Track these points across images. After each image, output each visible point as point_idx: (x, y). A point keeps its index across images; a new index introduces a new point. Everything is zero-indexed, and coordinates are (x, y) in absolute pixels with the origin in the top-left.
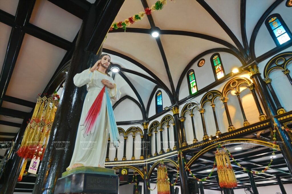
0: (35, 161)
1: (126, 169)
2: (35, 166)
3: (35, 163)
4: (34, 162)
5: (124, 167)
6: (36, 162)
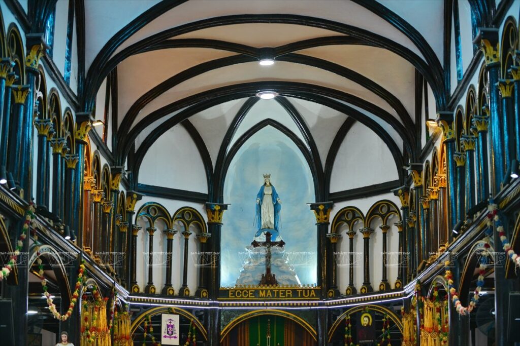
0: (169, 324)
1: (369, 312)
2: (172, 332)
3: (170, 328)
4: (168, 326)
6: (172, 324)
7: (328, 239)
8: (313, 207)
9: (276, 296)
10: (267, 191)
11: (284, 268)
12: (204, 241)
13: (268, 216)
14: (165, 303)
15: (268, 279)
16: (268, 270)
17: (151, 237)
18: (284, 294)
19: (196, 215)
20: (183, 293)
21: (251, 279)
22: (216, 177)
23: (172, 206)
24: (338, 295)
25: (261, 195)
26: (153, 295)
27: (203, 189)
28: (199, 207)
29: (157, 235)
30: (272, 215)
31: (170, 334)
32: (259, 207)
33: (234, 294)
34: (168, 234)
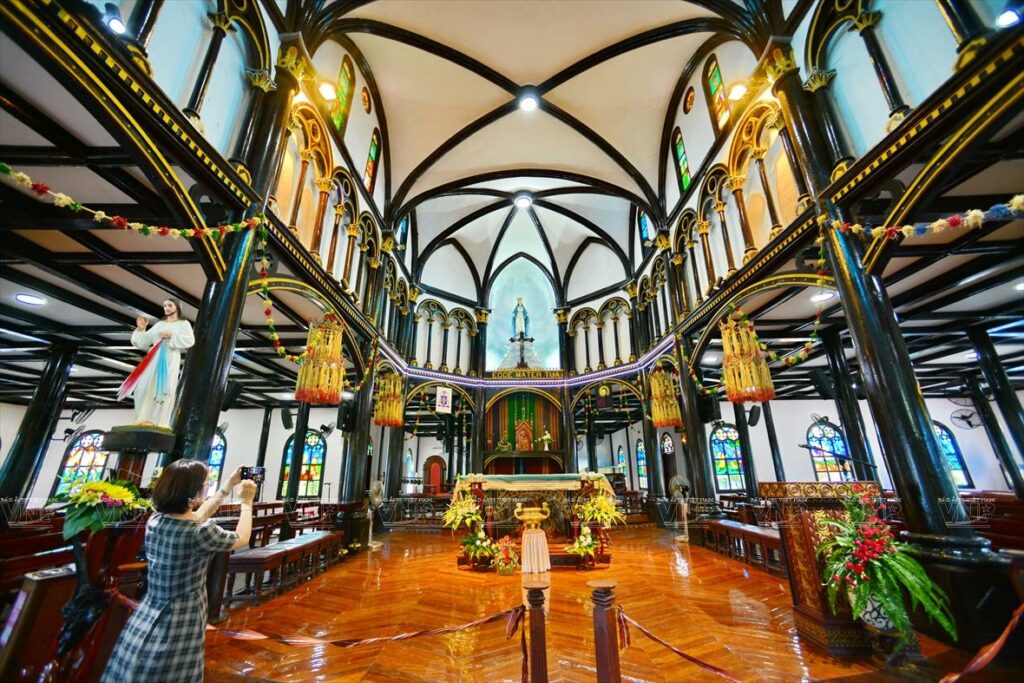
1: (606, 384)
5: (603, 383)
7: (567, 335)
8: (555, 311)
9: (528, 376)
10: (520, 310)
11: (533, 359)
12: (474, 335)
13: (520, 327)
14: (440, 378)
15: (522, 364)
16: (522, 359)
17: (431, 325)
18: (535, 374)
19: (467, 316)
20: (456, 372)
21: (509, 366)
22: (483, 289)
23: (449, 306)
24: (577, 375)
25: (516, 312)
26: (431, 370)
27: (474, 298)
28: (470, 311)
29: (436, 325)
30: (523, 325)
31: (444, 403)
32: (514, 319)
33: (496, 375)
34: (445, 326)
